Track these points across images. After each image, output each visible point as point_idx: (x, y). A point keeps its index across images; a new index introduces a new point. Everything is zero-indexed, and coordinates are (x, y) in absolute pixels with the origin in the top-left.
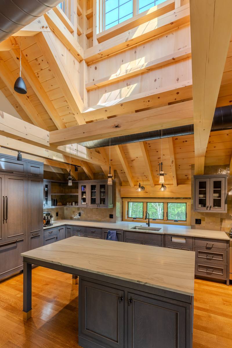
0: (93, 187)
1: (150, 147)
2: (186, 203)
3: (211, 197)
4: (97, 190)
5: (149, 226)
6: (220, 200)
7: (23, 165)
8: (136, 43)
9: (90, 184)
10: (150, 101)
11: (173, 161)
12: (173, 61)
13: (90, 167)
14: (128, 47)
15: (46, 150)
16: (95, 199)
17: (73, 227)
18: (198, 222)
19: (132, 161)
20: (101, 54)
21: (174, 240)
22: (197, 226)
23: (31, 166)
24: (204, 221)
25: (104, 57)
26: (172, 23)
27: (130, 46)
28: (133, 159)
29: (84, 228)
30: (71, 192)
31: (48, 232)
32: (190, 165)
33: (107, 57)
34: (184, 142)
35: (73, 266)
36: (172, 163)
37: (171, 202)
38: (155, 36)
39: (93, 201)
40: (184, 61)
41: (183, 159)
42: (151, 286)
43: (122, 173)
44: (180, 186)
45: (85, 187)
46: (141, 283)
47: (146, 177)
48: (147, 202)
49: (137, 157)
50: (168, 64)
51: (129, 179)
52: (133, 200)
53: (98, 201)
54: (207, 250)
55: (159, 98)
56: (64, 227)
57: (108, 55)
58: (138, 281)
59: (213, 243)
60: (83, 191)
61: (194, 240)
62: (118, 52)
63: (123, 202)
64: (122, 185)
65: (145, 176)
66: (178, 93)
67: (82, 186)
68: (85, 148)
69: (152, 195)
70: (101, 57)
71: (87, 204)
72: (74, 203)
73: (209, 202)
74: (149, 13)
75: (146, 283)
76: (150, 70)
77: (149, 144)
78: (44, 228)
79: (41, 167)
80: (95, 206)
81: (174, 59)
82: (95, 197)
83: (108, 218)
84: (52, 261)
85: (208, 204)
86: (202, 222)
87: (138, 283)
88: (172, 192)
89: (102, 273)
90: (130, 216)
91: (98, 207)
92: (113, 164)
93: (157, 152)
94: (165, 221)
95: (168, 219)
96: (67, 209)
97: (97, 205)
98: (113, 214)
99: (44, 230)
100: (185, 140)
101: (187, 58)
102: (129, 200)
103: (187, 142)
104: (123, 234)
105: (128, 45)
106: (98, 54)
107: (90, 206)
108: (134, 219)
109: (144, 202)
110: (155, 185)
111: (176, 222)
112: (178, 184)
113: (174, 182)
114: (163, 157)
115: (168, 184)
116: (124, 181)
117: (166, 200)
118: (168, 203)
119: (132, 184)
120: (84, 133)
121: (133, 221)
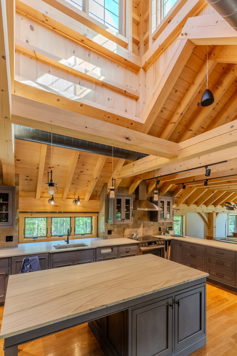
1: (79, 158)
2: (91, 217)
5: (68, 243)
6: (129, 214)
8: (91, 47)
10: (110, 118)
11: (97, 177)
12: (124, 92)
14: (82, 42)
19: (49, 168)
20: (47, 19)
21: (103, 251)
22: (109, 236)
24: (114, 231)
25: (48, 24)
26: (126, 60)
27: (83, 43)
28: (51, 166)
32: (104, 183)
33: (52, 28)
34: (109, 163)
35: (124, 299)
36: (95, 179)
37: (81, 216)
38: (109, 56)
40: (130, 98)
43: (26, 180)
44: (91, 201)
46: (185, 283)
47: (57, 189)
48: (52, 217)
49: (58, 165)
50: (120, 92)
54: (127, 253)
55: (118, 119)
57: (55, 29)
59: (130, 247)
61: (118, 248)
62: (70, 38)
65: (57, 187)
66: (132, 124)
69: (63, 210)
70: (44, 22)
73: (123, 216)
74: (107, 30)
75: (188, 280)
76: (104, 85)
81: (125, 92)
83: (3, 242)
84: (91, 310)
86: (112, 232)
88: (84, 206)
89: (157, 290)
93: (83, 165)
94: (73, 236)
95: (75, 234)
98: (13, 234)
100: (110, 162)
101: (132, 97)
102: (29, 215)
103: (111, 164)
104: (47, 258)
105: (82, 41)
106: (44, 15)
108: (35, 239)
109: (49, 217)
110: (67, 198)
111: (83, 236)
112: (90, 199)
113: (87, 197)
114: (86, 172)
115: (82, 199)
116: (23, 190)
117: (73, 215)
118: (75, 217)
119: (38, 195)
120: (86, 127)
121: (34, 241)
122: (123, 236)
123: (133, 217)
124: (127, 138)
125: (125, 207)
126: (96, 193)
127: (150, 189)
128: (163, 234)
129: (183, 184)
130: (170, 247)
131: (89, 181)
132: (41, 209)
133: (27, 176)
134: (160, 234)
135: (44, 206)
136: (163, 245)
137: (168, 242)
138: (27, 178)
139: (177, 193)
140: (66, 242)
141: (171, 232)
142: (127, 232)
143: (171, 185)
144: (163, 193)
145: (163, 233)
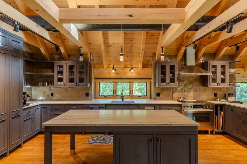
0: (71, 68)
1: (127, 36)
2: (146, 82)
3: (168, 76)
4: (76, 70)
5: (123, 100)
6: (174, 78)
7: (5, 37)
9: (68, 65)
11: (143, 49)
13: (66, 48)
15: (36, 25)
16: (74, 78)
17: (51, 106)
18: (158, 95)
19: (109, 46)
21: (146, 108)
22: (158, 98)
23: (13, 40)
24: (162, 94)
28: (110, 44)
29: (64, 106)
30: (41, 72)
31: (26, 112)
32: (153, 53)
34: (152, 36)
36: (142, 51)
39: (71, 81)
41: (149, 48)
42: (174, 126)
43: (97, 56)
45: (61, 67)
46: (167, 125)
49: (114, 44)
51: (104, 62)
52: (105, 80)
53: (77, 80)
56: (39, 107)
58: (165, 124)
59: (173, 107)
60: (59, 71)
61: (160, 107)
63: (95, 82)
64: (95, 67)
65: (117, 60)
67: (58, 66)
68: (77, 29)
69: (122, 76)
71: (64, 83)
72: (46, 83)
73: (168, 80)
75: (171, 124)
77: (126, 34)
78: (24, 108)
79: (21, 42)
80: (73, 85)
82: (73, 77)
83: (84, 96)
85: (167, 81)
86: (161, 95)
87: (165, 125)
88: (138, 73)
90: (101, 95)
91: (77, 85)
92: (90, 48)
93: (131, 41)
94: (131, 97)
95: (133, 96)
96: (35, 90)
97: (76, 84)
98: (90, 92)
99: (24, 109)
100: (153, 35)
102: (101, 80)
103: (154, 36)
107: (68, 84)
108: (105, 97)
109: (114, 82)
110: (125, 68)
111: (139, 97)
112: (143, 68)
113: (140, 65)
114: (135, 46)
115: (134, 68)
116: (97, 64)
117: (131, 80)
118: (133, 82)
119: (105, 66)
120: (99, 16)
121: (105, 98)
122: (172, 99)
123: (178, 82)
124: (130, 16)
125: (169, 72)
126: (148, 62)
127: (199, 54)
128: (219, 100)
129: (236, 45)
130: (222, 112)
131: (139, 53)
132: (108, 76)
133: (97, 54)
134: (215, 100)
135: (110, 73)
136: (212, 109)
137: (219, 107)
138: (97, 55)
139: (238, 56)
140: (122, 100)
141: (230, 99)
142: (176, 95)
143: (225, 49)
144: (218, 57)
145: (219, 98)
